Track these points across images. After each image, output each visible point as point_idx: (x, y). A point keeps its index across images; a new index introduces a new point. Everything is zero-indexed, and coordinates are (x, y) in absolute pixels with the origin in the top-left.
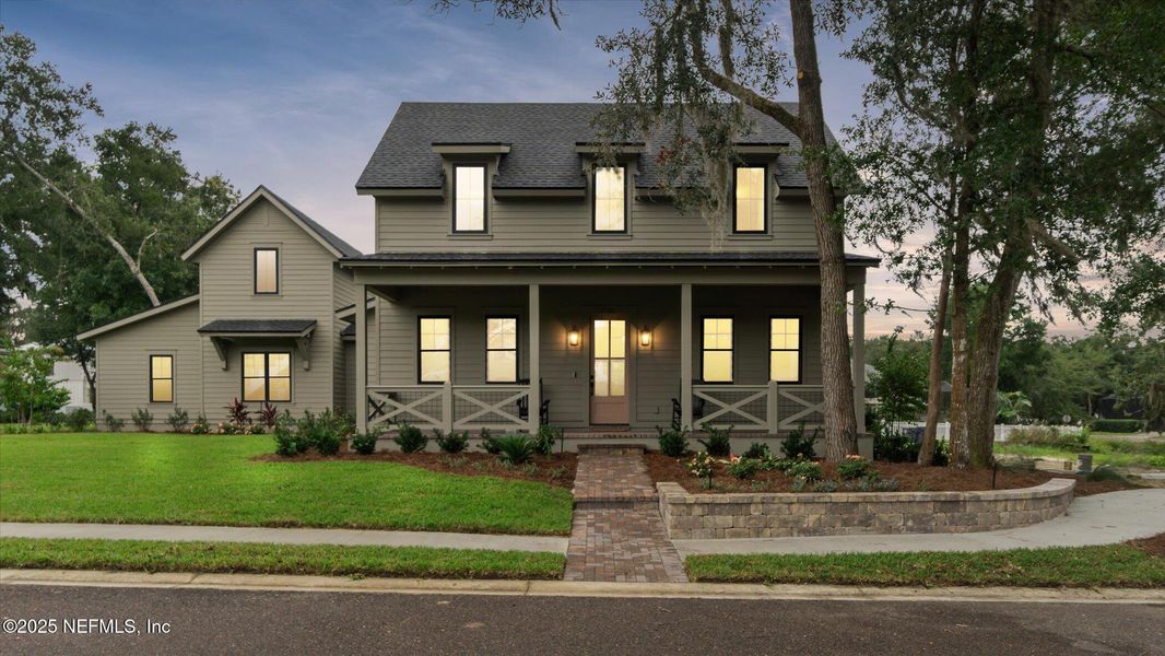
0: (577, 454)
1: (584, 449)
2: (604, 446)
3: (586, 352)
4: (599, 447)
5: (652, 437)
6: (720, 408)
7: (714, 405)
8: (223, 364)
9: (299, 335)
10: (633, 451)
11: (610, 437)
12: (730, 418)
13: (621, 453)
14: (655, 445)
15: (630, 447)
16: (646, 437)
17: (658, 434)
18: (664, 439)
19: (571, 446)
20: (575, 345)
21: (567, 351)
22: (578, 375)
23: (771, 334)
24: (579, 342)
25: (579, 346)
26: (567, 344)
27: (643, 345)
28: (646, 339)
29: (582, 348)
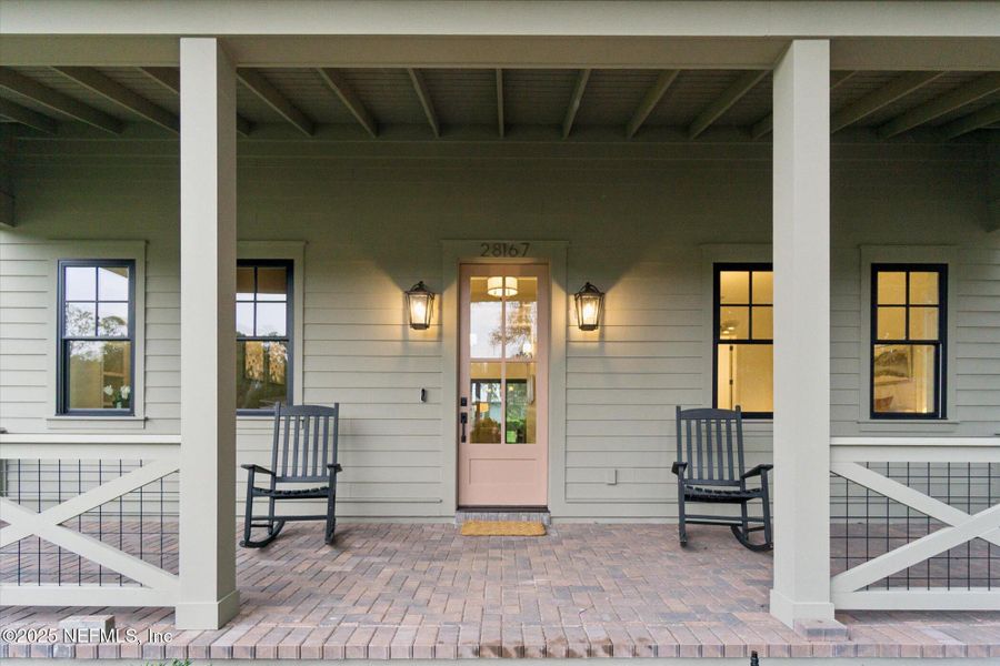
3: (450, 343)
20: (426, 326)
21: (405, 340)
22: (430, 397)
23: (874, 306)
24: (434, 321)
25: (433, 329)
26: (404, 325)
27: (584, 327)
28: (589, 312)
29: (440, 334)
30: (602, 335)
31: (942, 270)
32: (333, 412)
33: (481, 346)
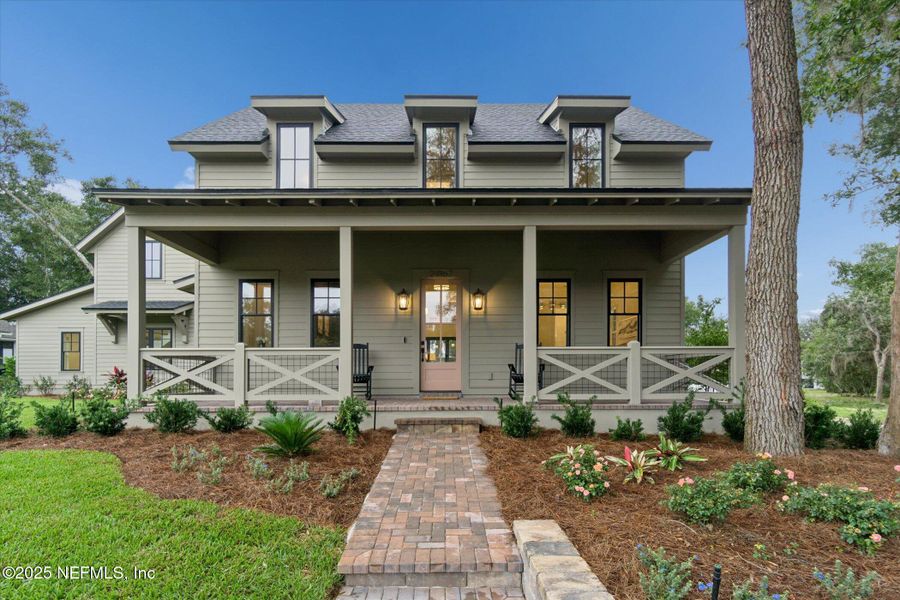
0: (393, 432)
1: (403, 425)
2: (428, 422)
3: (416, 316)
4: (422, 423)
5: (488, 409)
6: (570, 374)
7: (564, 371)
8: (113, 338)
9: (172, 312)
10: (466, 428)
11: (437, 409)
12: (583, 386)
13: (450, 430)
14: (493, 419)
15: (462, 422)
16: (482, 409)
17: (497, 405)
18: (505, 413)
19: (386, 421)
20: (405, 309)
21: (396, 315)
22: (408, 340)
23: (609, 298)
24: (409, 306)
25: (409, 310)
26: (396, 308)
27: (476, 309)
28: (479, 302)
29: (412, 312)
30: (485, 312)
31: (640, 281)
32: (366, 347)
33: (431, 315)
